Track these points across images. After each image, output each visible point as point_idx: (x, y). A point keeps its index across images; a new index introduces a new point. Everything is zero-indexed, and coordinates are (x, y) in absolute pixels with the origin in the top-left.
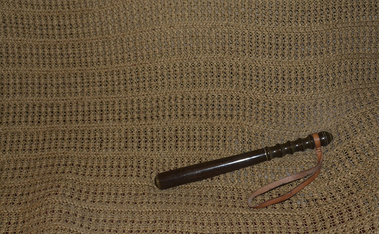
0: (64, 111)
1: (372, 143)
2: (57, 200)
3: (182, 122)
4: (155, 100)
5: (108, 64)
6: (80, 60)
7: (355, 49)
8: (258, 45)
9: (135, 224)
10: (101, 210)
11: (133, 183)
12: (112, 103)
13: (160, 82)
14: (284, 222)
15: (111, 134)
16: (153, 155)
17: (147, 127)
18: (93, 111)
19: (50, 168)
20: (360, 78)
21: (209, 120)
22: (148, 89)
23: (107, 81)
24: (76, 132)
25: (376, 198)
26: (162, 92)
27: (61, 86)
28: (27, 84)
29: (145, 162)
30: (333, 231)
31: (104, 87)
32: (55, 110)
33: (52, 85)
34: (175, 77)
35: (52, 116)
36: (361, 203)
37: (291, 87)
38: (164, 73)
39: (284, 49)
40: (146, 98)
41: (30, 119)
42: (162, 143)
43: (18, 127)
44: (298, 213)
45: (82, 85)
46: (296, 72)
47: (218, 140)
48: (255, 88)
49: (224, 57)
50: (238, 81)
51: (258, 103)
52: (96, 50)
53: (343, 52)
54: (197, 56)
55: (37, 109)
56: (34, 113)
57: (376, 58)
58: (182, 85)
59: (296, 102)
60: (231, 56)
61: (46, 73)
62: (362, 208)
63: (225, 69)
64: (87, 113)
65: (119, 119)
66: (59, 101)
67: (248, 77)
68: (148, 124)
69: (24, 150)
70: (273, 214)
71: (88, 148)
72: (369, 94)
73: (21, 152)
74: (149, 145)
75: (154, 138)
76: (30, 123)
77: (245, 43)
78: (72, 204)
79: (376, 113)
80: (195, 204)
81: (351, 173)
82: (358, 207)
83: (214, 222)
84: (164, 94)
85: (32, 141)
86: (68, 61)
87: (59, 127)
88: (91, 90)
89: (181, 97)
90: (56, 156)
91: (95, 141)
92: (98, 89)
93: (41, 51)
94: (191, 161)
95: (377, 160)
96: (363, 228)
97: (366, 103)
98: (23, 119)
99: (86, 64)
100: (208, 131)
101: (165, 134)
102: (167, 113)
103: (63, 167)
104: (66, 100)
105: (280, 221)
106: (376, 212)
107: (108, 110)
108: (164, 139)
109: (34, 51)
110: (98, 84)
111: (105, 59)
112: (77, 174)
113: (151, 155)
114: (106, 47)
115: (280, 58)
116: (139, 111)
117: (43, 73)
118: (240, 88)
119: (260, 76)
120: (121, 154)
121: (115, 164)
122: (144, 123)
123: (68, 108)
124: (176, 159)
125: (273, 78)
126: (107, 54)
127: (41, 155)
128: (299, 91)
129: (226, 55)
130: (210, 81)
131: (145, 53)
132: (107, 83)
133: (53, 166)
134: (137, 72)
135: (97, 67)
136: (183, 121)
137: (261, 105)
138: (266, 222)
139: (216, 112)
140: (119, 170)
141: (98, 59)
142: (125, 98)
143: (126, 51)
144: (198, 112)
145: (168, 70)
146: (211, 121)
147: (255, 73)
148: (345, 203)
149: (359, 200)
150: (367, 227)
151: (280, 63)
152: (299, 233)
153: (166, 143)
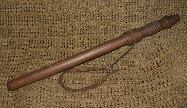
0: (35, 32)
1: (168, 44)
3: (85, 36)
4: (74, 27)
5: (54, 11)
6: (42, 10)
8: (118, 3)
9: (66, 81)
12: (56, 28)
13: (76, 19)
14: (130, 79)
15: (55, 42)
16: (73, 50)
17: (70, 39)
18: (48, 32)
19: (29, 56)
21: (98, 35)
22: (71, 22)
24: (40, 41)
25: (169, 69)
26: (77, 24)
27: (34, 21)
28: (19, 20)
29: (70, 54)
30: (151, 83)
31: (52, 21)
32: (32, 31)
33: (30, 21)
34: (83, 17)
35: (30, 34)
36: (163, 71)
37: (133, 20)
38: (78, 15)
39: (130, 4)
40: (70, 26)
41: (21, 35)
43: (15, 39)
44: (136, 75)
45: (43, 21)
46: (135, 14)
48: (117, 21)
49: (104, 8)
50: (110, 18)
51: (118, 27)
52: (49, 6)
53: (156, 7)
54: (92, 8)
55: (24, 31)
56: (22, 33)
58: (86, 20)
60: (107, 8)
61: (27, 15)
62: (163, 73)
63: (104, 13)
64: (45, 33)
65: (59, 36)
66: (33, 28)
67: (114, 16)
69: (18, 49)
70: (126, 76)
71: (46, 48)
73: (17, 50)
74: (71, 46)
75: (73, 43)
76: (21, 37)
77: (113, 2)
81: (159, 57)
82: (162, 72)
85: (22, 45)
86: (37, 10)
87: (33, 39)
88: (47, 23)
89: (85, 26)
90: (32, 51)
91: (49, 45)
92: (50, 22)
93: (25, 6)
95: (170, 52)
96: (163, 82)
98: (18, 35)
99: (45, 12)
100: (97, 40)
101: (78, 41)
102: (79, 32)
103: (35, 56)
104: (36, 27)
105: (128, 78)
106: (169, 75)
107: (54, 32)
108: (78, 44)
109: (23, 6)
110: (50, 20)
111: (53, 9)
112: (41, 59)
114: (53, 4)
115: (128, 8)
116: (67, 32)
117: (26, 15)
118: (111, 21)
119: (119, 16)
120: (60, 51)
121: (57, 55)
122: (69, 37)
123: (37, 30)
125: (125, 16)
126: (54, 7)
127: (25, 51)
128: (136, 22)
129: (105, 7)
130: (97, 19)
131: (70, 7)
132: (54, 20)
133: (31, 56)
134: (66, 15)
135: (50, 13)
137: (120, 28)
138: (122, 79)
139: (101, 32)
140: (59, 58)
142: (61, 26)
143: (62, 6)
144: (93, 32)
145: (80, 14)
146: (98, 36)
147: (117, 14)
148: (156, 70)
149: (162, 69)
150: (165, 81)
151: (128, 10)
152: (136, 83)
153: (79, 45)
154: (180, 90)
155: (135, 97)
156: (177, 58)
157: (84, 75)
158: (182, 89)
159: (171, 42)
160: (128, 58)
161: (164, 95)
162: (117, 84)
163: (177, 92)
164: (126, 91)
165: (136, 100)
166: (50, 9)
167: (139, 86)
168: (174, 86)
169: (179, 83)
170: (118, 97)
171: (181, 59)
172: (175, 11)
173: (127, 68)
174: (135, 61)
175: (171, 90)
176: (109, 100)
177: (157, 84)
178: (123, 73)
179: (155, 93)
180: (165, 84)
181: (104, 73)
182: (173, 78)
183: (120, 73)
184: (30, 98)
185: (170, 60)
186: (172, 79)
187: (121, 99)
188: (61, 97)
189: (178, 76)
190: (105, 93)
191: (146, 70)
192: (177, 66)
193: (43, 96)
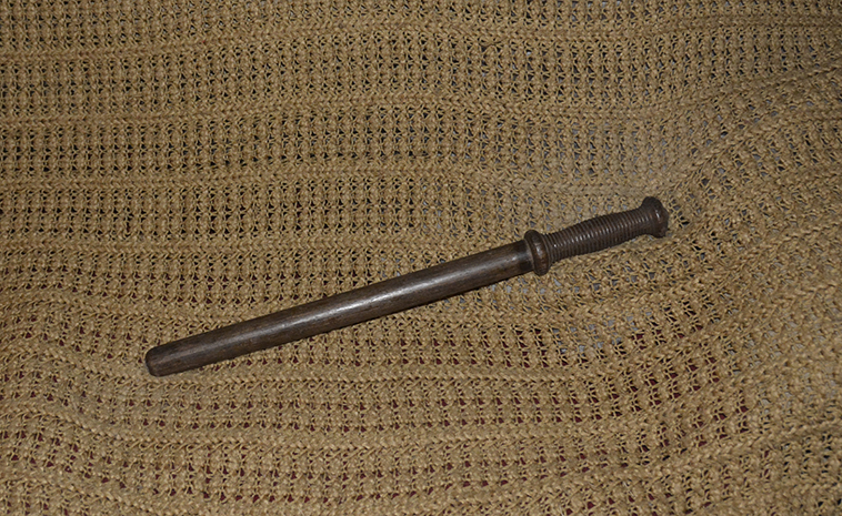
0: (45, 146)
1: (749, 217)
2: (30, 350)
3: (310, 171)
4: (251, 122)
5: (145, 39)
6: (83, 32)
7: (706, 6)
9: (204, 412)
10: (123, 378)
11: (196, 319)
12: (152, 129)
13: (262, 82)
14: (547, 397)
15: (150, 200)
16: (244, 246)
17: (230, 184)
18: (111, 147)
19: (14, 276)
20: (720, 70)
21: (375, 165)
22: (233, 98)
23: (142, 80)
24: (73, 195)
25: (752, 343)
26: (265, 104)
27: (39, 89)
29: (225, 264)
31: (135, 92)
32: (26, 143)
33: (18, 88)
34: (296, 71)
35: (18, 157)
36: (718, 351)
37: (562, 88)
38: (271, 60)
40: (229, 117)
42: (264, 220)
44: (578, 375)
45: (87, 87)
46: (575, 54)
47: (397, 210)
48: (478, 90)
49: (408, 22)
50: (441, 76)
51: (484, 122)
52: (118, 8)
53: (681, 13)
54: (345, 22)
57: (755, 25)
58: (311, 86)
59: (576, 121)
60: (423, 20)
61: (4, 59)
62: (721, 362)
63: (410, 49)
64: (97, 153)
65: (169, 167)
66: (33, 124)
67: (463, 66)
68: (234, 178)
70: (523, 380)
71: (100, 233)
72: (741, 105)
74: (234, 224)
75: (247, 207)
78: (64, 359)
79: (755, 150)
80: (342, 363)
81: (700, 282)
82: (713, 360)
83: (388, 400)
84: (271, 108)
86: (55, 32)
87: (35, 184)
88: (107, 100)
89: (309, 115)
90: (26, 249)
91: (115, 215)
92: (121, 97)
94: (333, 256)
95: (757, 253)
96: (721, 409)
97: (734, 126)
99: (95, 40)
100: (372, 190)
101: (272, 198)
102: (277, 152)
103: (42, 275)
104: (50, 121)
105: (536, 394)
106: (753, 373)
108: (270, 211)
110: (122, 85)
111: (138, 28)
112: (75, 290)
113: (238, 247)
115: (537, 21)
116: (213, 147)
118: (445, 91)
119: (490, 64)
120: (172, 247)
121: (160, 269)
122: (223, 175)
123: (54, 139)
124: (297, 255)
125: (519, 67)
126: (144, 17)
128: (581, 96)
129: (412, 16)
130: (374, 77)
131: (228, 15)
132: (142, 84)
133: (21, 271)
134: (209, 58)
135: (121, 47)
136: (314, 169)
137: (493, 127)
138: (506, 398)
139: (390, 145)
140: (167, 285)
141: (123, 29)
142: (181, 117)
143: (186, 11)
144: (348, 148)
145: (281, 53)
146: (378, 168)
147: (477, 55)
148: (681, 349)
149: (714, 344)
150: (731, 406)
151: (537, 34)
152: (578, 420)
153: (273, 218)
154: (808, 451)
155: (575, 490)
156: (793, 283)
157: (300, 379)
158: (822, 449)
159: (761, 205)
160: (534, 286)
161: (725, 482)
162: (477, 421)
163: (793, 466)
164: (524, 463)
165: (580, 504)
166: (122, 23)
167: (595, 433)
168: (777, 433)
169: (804, 414)
170: (485, 492)
171: (815, 289)
172: (788, 32)
173: (530, 337)
174: (570, 298)
175: (763, 453)
176: (436, 507)
177: (688, 420)
178: (509, 365)
179: (680, 467)
180: (732, 423)
181: (411, 362)
182: (773, 388)
183: (491, 364)
184: (9, 504)
185: (758, 297)
186: (769, 396)
187: (500, 498)
188: (178, 492)
189: (800, 377)
190: (415, 473)
191: (630, 345)
192: (793, 325)
193: (82, 492)
